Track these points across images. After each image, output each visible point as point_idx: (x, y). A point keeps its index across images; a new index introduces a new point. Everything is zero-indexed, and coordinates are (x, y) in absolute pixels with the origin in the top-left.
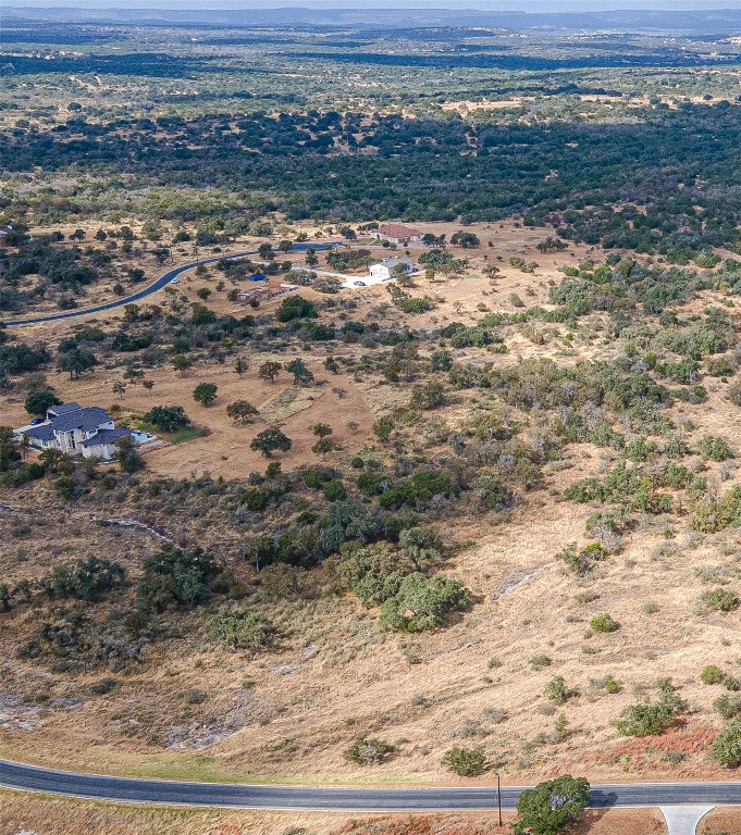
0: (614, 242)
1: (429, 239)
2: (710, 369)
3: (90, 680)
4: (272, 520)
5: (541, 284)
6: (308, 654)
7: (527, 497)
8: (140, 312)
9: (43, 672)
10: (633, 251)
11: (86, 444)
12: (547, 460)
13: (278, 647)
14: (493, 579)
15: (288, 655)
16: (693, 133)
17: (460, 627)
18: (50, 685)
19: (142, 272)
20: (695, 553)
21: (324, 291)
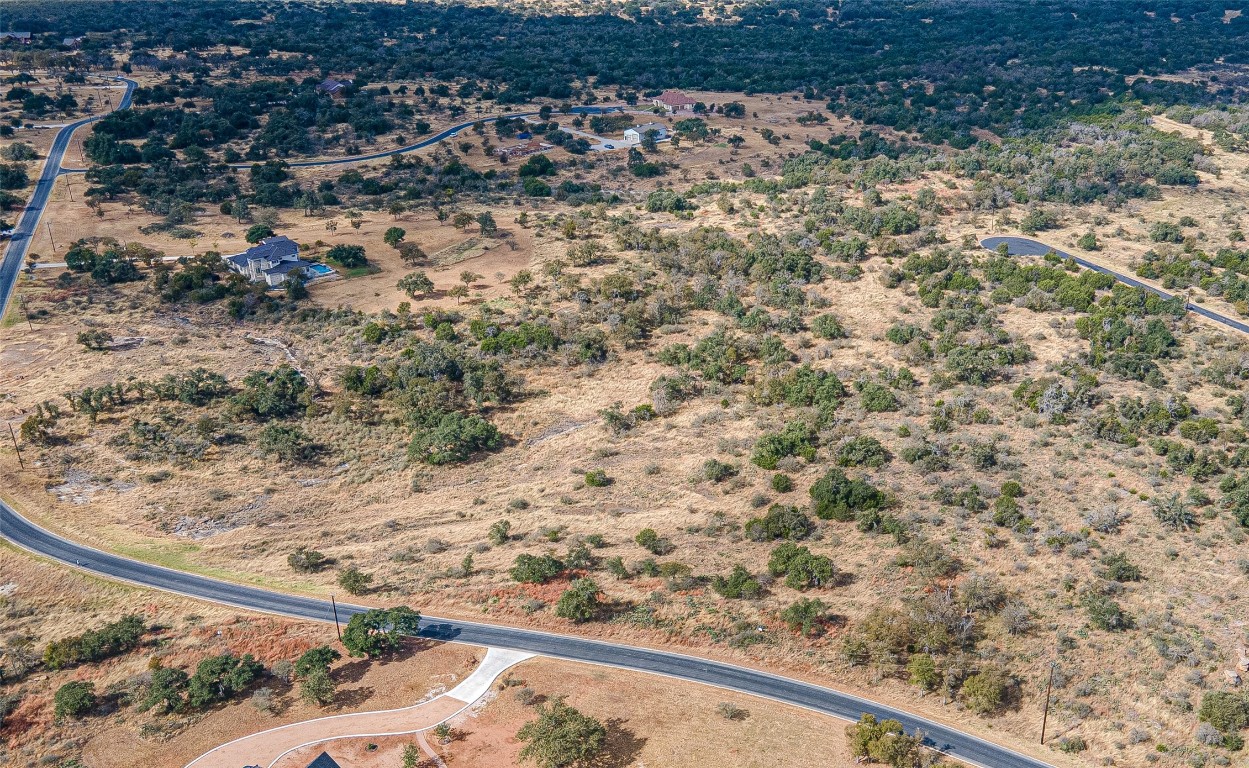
0: (874, 119)
1: (699, 107)
2: (880, 249)
3: (153, 469)
4: (382, 352)
5: (781, 156)
6: (336, 472)
7: (623, 355)
8: (405, 161)
9: (120, 459)
10: (891, 128)
11: (269, 272)
12: (662, 324)
13: (315, 463)
14: (539, 427)
15: (320, 470)
16: (1057, 11)
17: (479, 465)
18: (118, 469)
19: (428, 125)
20: (737, 424)
21: (573, 152)
